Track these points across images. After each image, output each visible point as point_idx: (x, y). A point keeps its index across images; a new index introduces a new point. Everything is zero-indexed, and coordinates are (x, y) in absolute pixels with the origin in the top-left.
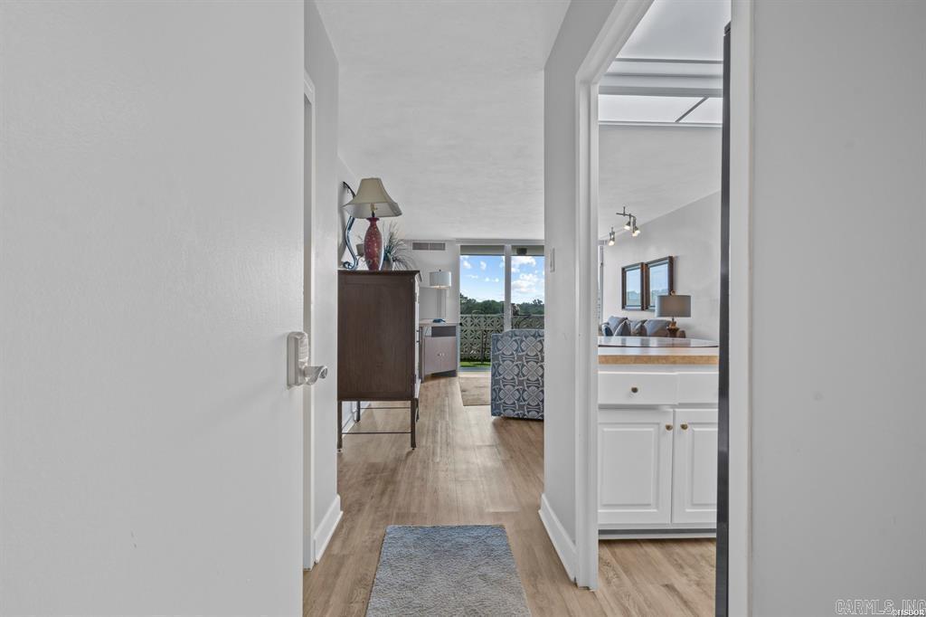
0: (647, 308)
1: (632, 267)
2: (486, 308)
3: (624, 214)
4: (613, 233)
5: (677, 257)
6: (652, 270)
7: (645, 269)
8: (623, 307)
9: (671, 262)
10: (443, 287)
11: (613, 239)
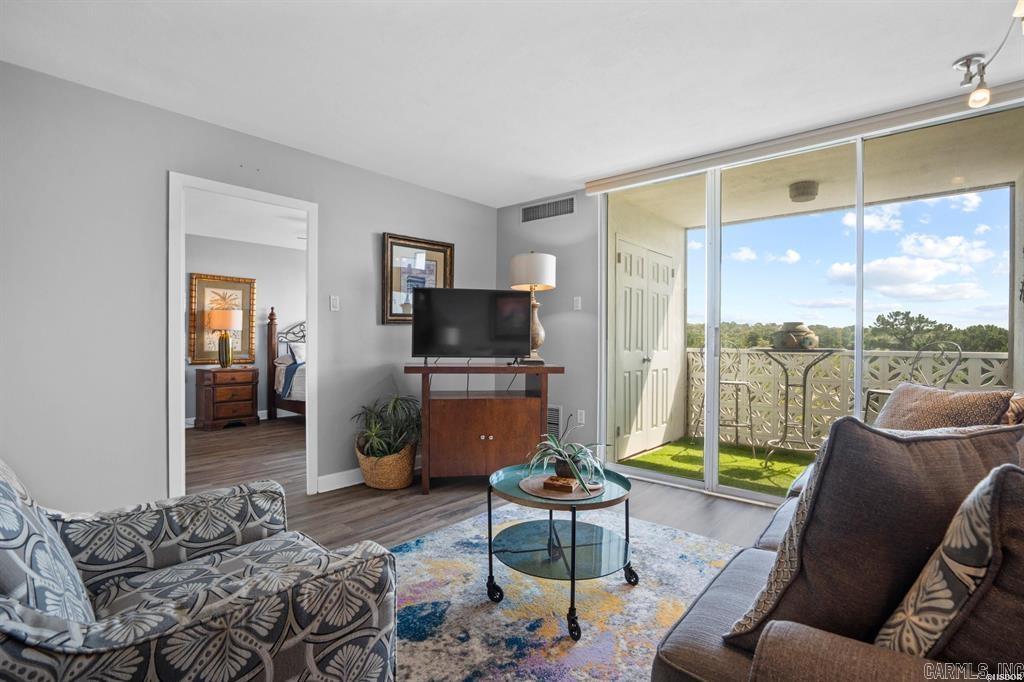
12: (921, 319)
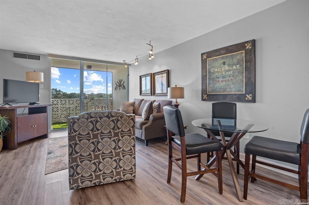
0: (154, 94)
1: (146, 76)
2: (72, 96)
3: (150, 45)
4: (137, 59)
5: (171, 70)
6: (156, 77)
7: (153, 76)
8: (140, 94)
9: (168, 72)
10: (37, 82)
11: (137, 62)
12: (60, 91)
